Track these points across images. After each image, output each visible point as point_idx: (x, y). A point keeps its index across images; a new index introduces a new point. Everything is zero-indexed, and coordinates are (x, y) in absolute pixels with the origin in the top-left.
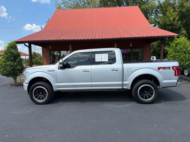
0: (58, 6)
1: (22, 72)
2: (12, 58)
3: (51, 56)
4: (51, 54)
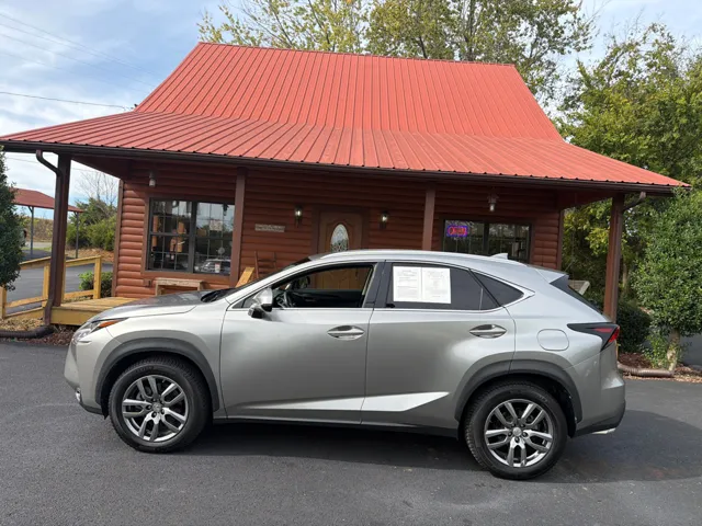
1: (13, 278)
3: (155, 218)
4: (154, 211)
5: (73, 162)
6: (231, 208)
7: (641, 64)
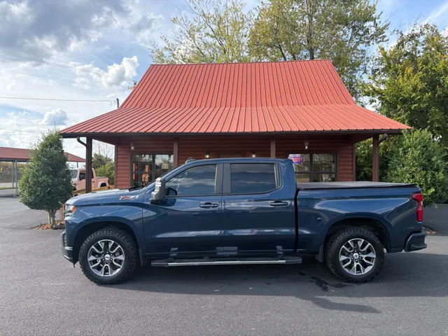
0: (156, 54)
2: (50, 168)
3: (134, 164)
4: (133, 161)
5: (93, 141)
6: (172, 156)
7: (420, 48)
